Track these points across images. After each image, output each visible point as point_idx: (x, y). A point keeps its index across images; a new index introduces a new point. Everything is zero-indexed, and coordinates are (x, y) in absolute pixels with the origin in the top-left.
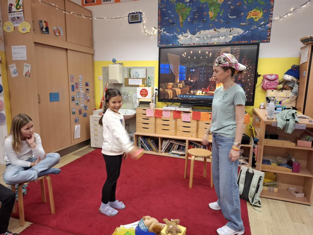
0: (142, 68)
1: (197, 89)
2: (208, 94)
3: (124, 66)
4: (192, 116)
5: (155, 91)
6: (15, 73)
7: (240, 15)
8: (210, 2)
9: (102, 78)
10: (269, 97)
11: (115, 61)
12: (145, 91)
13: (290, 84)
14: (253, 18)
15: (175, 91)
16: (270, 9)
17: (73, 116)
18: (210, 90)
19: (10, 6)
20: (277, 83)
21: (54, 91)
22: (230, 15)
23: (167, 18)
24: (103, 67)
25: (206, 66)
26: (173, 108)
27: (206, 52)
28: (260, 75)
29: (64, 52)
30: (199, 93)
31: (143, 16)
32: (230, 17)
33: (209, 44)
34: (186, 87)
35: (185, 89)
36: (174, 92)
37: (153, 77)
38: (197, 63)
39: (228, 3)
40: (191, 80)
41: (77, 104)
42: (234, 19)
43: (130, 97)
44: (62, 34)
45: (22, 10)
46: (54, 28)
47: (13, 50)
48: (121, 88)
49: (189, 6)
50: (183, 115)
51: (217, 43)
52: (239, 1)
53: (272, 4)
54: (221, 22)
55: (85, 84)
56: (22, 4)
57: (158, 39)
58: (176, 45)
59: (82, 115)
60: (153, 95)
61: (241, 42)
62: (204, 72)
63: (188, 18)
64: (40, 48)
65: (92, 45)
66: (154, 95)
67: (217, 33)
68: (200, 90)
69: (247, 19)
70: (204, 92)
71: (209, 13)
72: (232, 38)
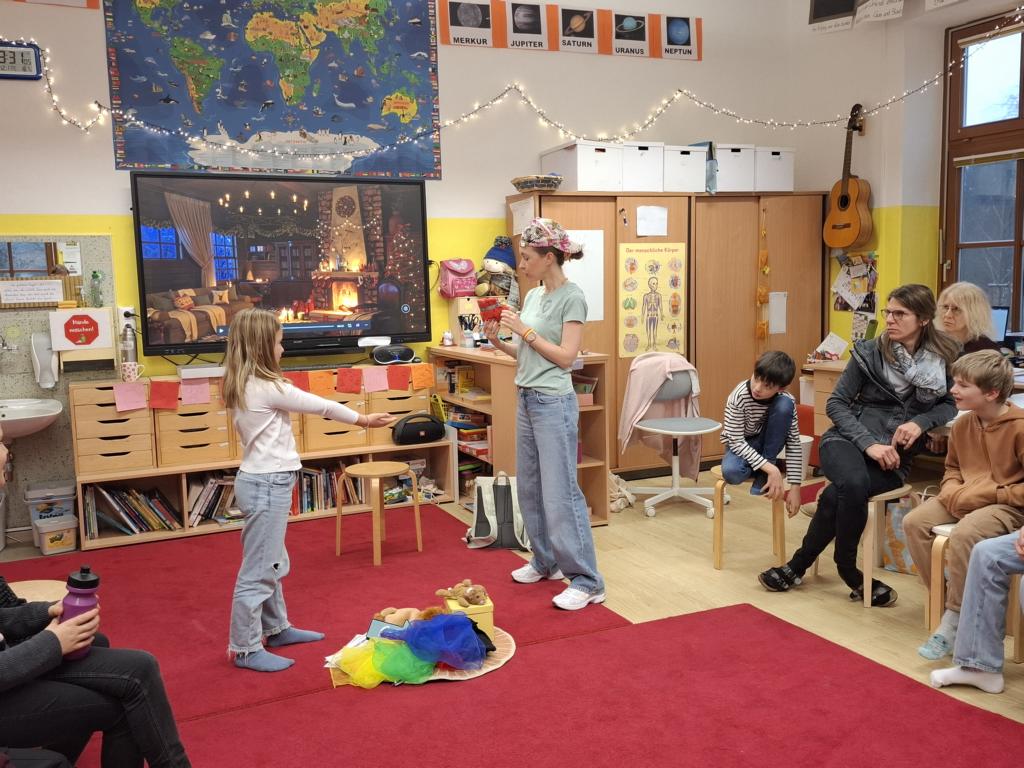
1: (279, 307)
2: (315, 318)
7: (364, 102)
12: (86, 322)
14: (396, 114)
15: (204, 316)
16: (429, 97)
18: (315, 308)
22: (338, 99)
23: (144, 79)
25: (297, 239)
27: (292, 195)
30: (286, 315)
31: (47, 60)
32: (339, 103)
33: (292, 174)
34: (244, 300)
36: (204, 320)
38: (272, 228)
39: (331, 65)
40: (255, 278)
42: (350, 109)
49: (215, 53)
51: (313, 172)
52: (358, 65)
54: (317, 113)
57: (115, 143)
58: (183, 167)
61: (375, 174)
62: (294, 254)
63: (217, 90)
67: (308, 142)
68: (287, 308)
69: (383, 114)
70: (300, 314)
71: (280, 83)
72: (352, 162)
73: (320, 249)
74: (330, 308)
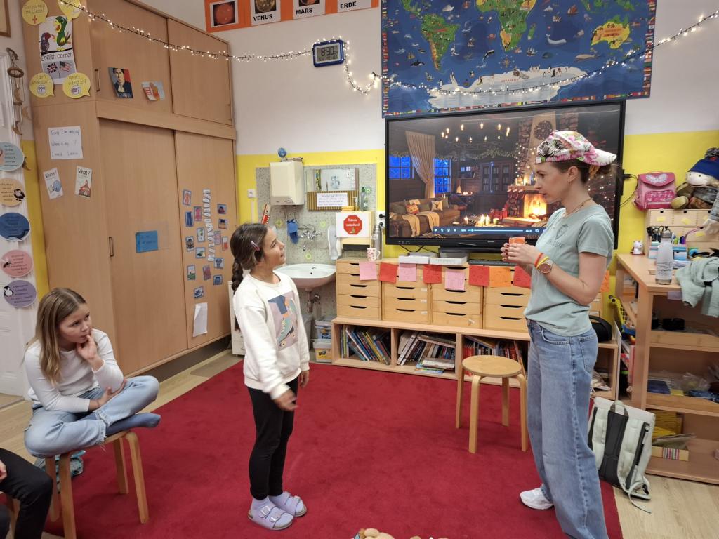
0: (347, 167)
1: (479, 214)
3: (306, 165)
4: (468, 278)
5: (379, 221)
6: (57, 190)
7: (575, 36)
8: (502, 10)
9: (255, 194)
10: (654, 228)
11: (285, 153)
12: (355, 220)
13: (704, 194)
14: (607, 41)
15: (425, 219)
16: (647, 19)
17: (189, 283)
18: (508, 215)
19: (44, 39)
20: (672, 193)
21: (146, 227)
22: (550, 38)
23: (403, 51)
24: (257, 169)
25: (498, 159)
26: (423, 259)
27: (498, 124)
28: (628, 176)
29: (167, 139)
30: (483, 221)
31: (347, 49)
32: (551, 42)
33: (503, 107)
34: (452, 208)
35: (447, 213)
36: (425, 222)
37: (372, 187)
38: (478, 153)
39: (546, 10)
40: (463, 191)
41: (200, 255)
42: (561, 45)
43: (321, 234)
44: (162, 95)
45: (71, 46)
46: (143, 83)
47: (52, 138)
48: (300, 215)
49: (452, 21)
50: (446, 275)
51: (522, 103)
52: (573, 5)
53: (653, 7)
54: (530, 54)
55: (216, 210)
56: (70, 32)
57: (383, 99)
58: (424, 111)
59: (211, 281)
60: (374, 230)
61: (579, 99)
62: (494, 173)
63: (452, 49)
64: (111, 131)
65: (231, 120)
66: (377, 229)
67: (520, 80)
68: (485, 215)
69: (592, 44)
70: (495, 220)
71: (501, 34)
72: (559, 91)
73: (517, 168)
74: (521, 215)
